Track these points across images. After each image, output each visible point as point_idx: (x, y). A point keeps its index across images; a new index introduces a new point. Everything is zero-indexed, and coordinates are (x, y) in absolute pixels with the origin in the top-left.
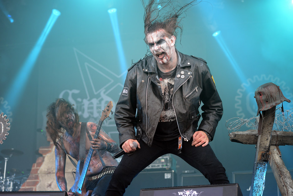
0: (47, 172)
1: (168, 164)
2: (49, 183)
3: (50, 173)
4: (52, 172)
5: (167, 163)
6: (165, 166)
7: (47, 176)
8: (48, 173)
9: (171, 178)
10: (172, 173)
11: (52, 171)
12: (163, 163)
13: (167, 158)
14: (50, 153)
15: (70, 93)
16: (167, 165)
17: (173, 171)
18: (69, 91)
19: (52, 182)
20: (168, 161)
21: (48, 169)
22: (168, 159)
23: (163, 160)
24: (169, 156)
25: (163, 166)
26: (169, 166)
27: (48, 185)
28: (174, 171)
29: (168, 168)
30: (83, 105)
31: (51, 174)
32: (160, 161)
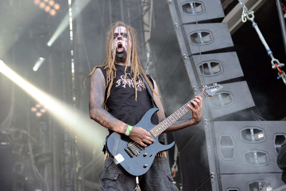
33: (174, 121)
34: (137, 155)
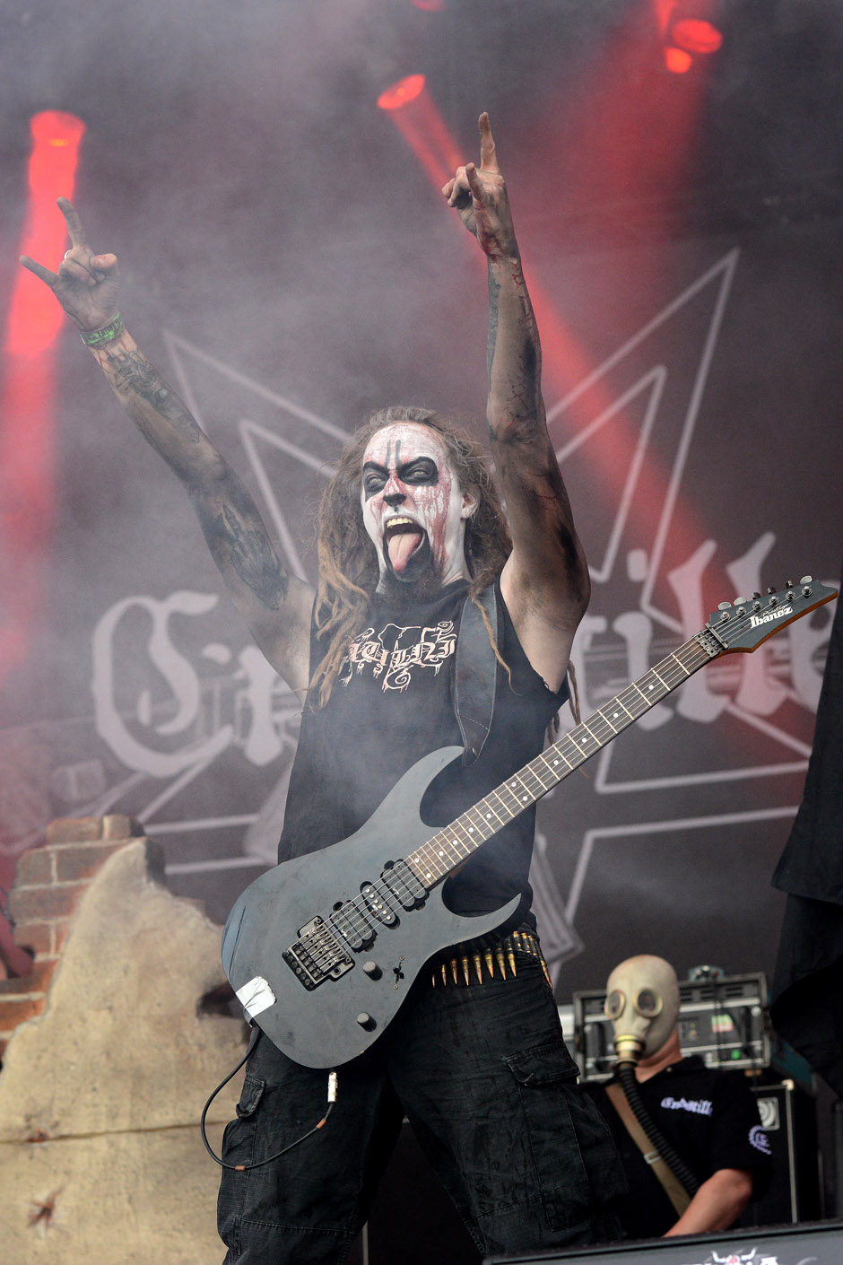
0: (26, 1136)
1: (757, 1045)
2: (42, 1197)
3: (42, 1138)
4: (51, 1134)
5: (749, 1038)
6: (736, 1054)
7: (23, 1156)
8: (31, 1140)
9: (777, 1127)
10: (780, 1094)
11: (56, 1125)
12: (722, 1038)
13: (748, 1009)
14: (36, 1019)
15: (160, 612)
16: (747, 1052)
17: (789, 1085)
18: (147, 602)
19: (59, 1191)
20: (757, 1027)
21: (28, 1118)
22: (756, 1011)
23: (724, 1024)
24: (758, 995)
25: (724, 1055)
26: (762, 1054)
27: (37, 1210)
28: (796, 1085)
29: (754, 1067)
30: (245, 683)
31: (45, 1144)
32: (709, 1025)
33: (530, 797)
34: (335, 976)
